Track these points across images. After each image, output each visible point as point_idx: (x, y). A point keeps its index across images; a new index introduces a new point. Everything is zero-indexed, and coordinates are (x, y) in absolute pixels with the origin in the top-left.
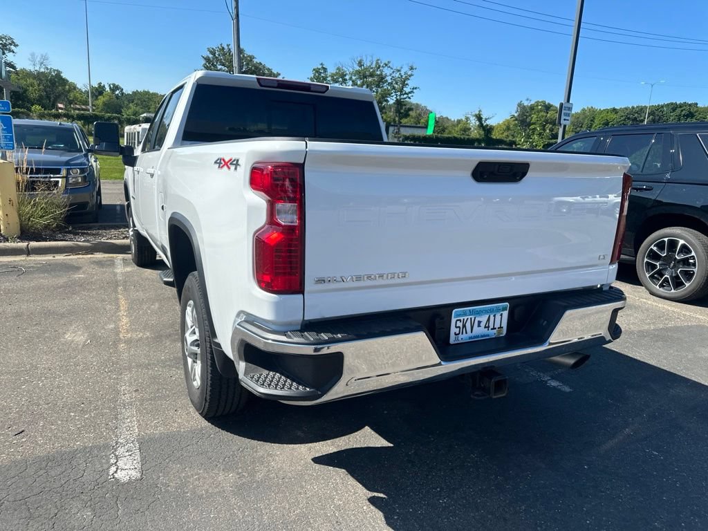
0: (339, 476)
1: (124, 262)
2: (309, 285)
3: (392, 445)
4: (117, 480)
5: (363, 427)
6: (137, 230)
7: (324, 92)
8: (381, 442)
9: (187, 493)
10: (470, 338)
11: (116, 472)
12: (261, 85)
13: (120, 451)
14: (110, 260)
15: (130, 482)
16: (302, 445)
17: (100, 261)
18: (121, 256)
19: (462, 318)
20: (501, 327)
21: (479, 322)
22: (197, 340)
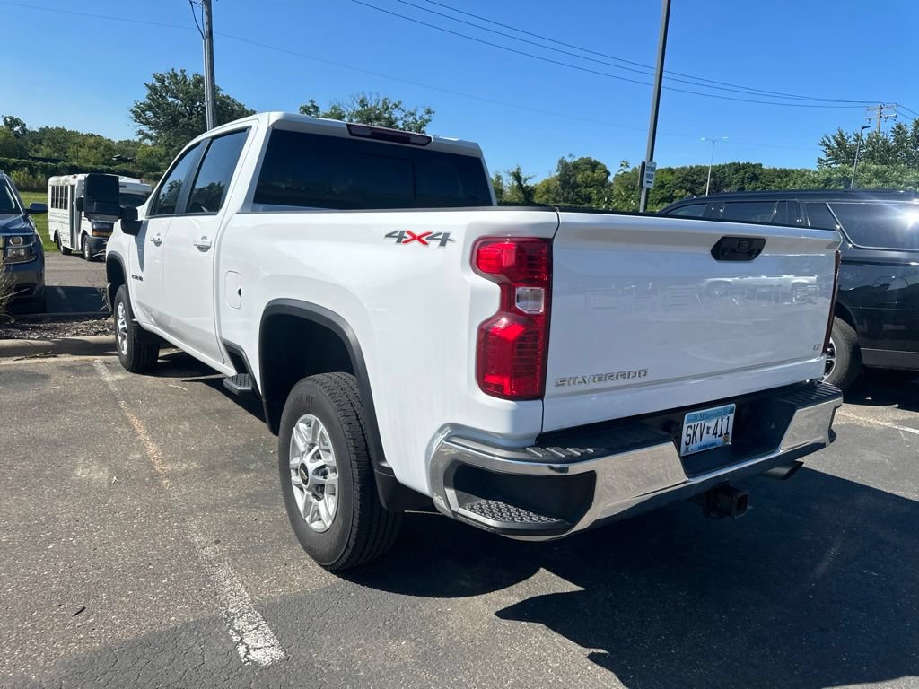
0: (538, 633)
1: (108, 367)
2: (550, 388)
3: (583, 589)
4: (256, 664)
5: (538, 570)
6: (137, 322)
7: (427, 144)
8: (568, 587)
9: (358, 671)
10: (700, 448)
11: (248, 652)
12: (352, 134)
13: (239, 624)
14: (86, 365)
15: (274, 665)
16: (475, 598)
17: (73, 367)
18: (99, 359)
19: (692, 424)
20: (727, 434)
21: (708, 428)
22: (323, 466)
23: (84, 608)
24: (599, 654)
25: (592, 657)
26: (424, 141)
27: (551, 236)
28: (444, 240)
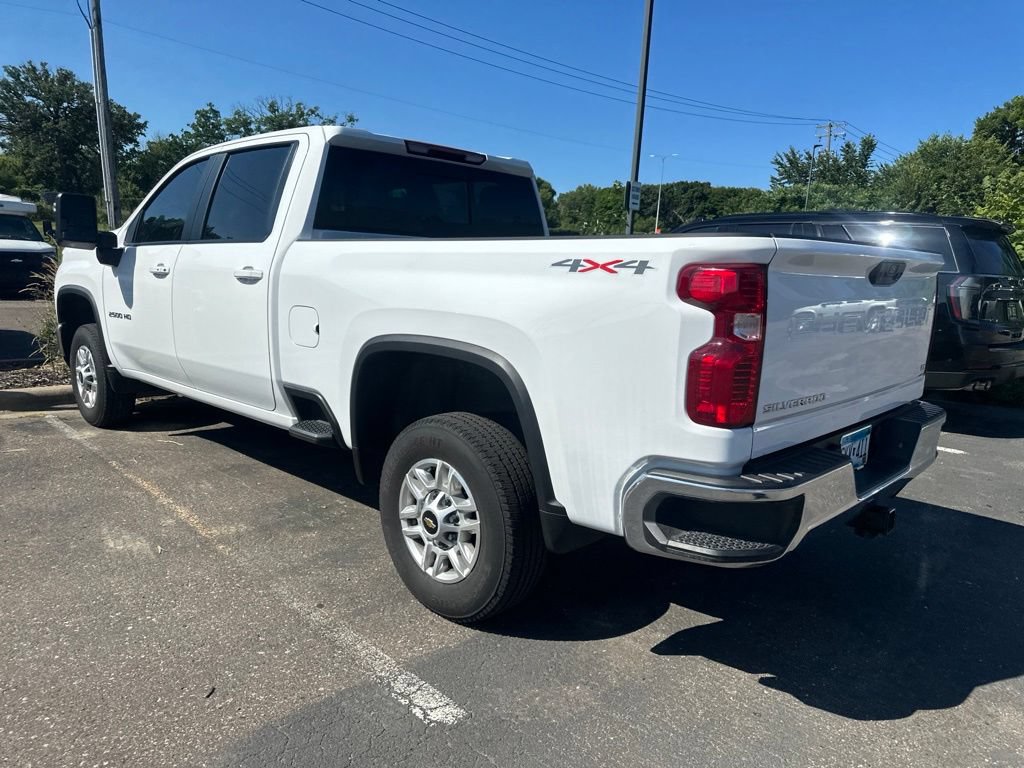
0: (700, 670)
1: (68, 424)
2: (760, 416)
3: (721, 620)
4: (440, 724)
6: (114, 369)
7: (480, 163)
9: (549, 719)
11: (426, 715)
12: (409, 152)
13: (399, 686)
14: (37, 422)
16: (623, 637)
18: (49, 415)
20: (865, 454)
21: (854, 449)
22: (454, 513)
23: (214, 689)
24: (766, 678)
25: (762, 681)
26: (479, 160)
27: (767, 262)
28: (642, 267)
